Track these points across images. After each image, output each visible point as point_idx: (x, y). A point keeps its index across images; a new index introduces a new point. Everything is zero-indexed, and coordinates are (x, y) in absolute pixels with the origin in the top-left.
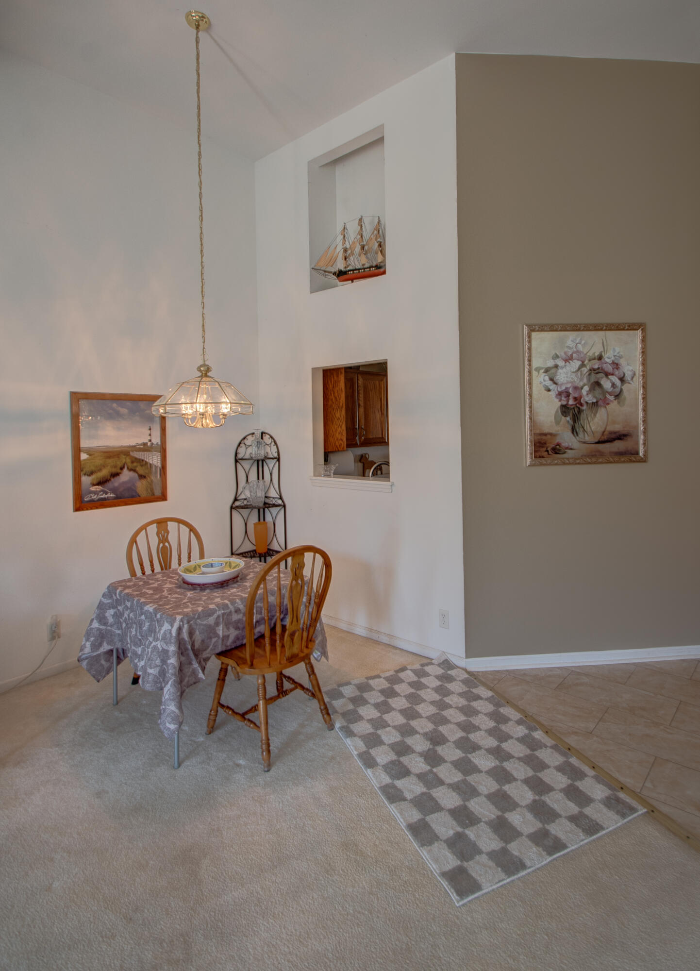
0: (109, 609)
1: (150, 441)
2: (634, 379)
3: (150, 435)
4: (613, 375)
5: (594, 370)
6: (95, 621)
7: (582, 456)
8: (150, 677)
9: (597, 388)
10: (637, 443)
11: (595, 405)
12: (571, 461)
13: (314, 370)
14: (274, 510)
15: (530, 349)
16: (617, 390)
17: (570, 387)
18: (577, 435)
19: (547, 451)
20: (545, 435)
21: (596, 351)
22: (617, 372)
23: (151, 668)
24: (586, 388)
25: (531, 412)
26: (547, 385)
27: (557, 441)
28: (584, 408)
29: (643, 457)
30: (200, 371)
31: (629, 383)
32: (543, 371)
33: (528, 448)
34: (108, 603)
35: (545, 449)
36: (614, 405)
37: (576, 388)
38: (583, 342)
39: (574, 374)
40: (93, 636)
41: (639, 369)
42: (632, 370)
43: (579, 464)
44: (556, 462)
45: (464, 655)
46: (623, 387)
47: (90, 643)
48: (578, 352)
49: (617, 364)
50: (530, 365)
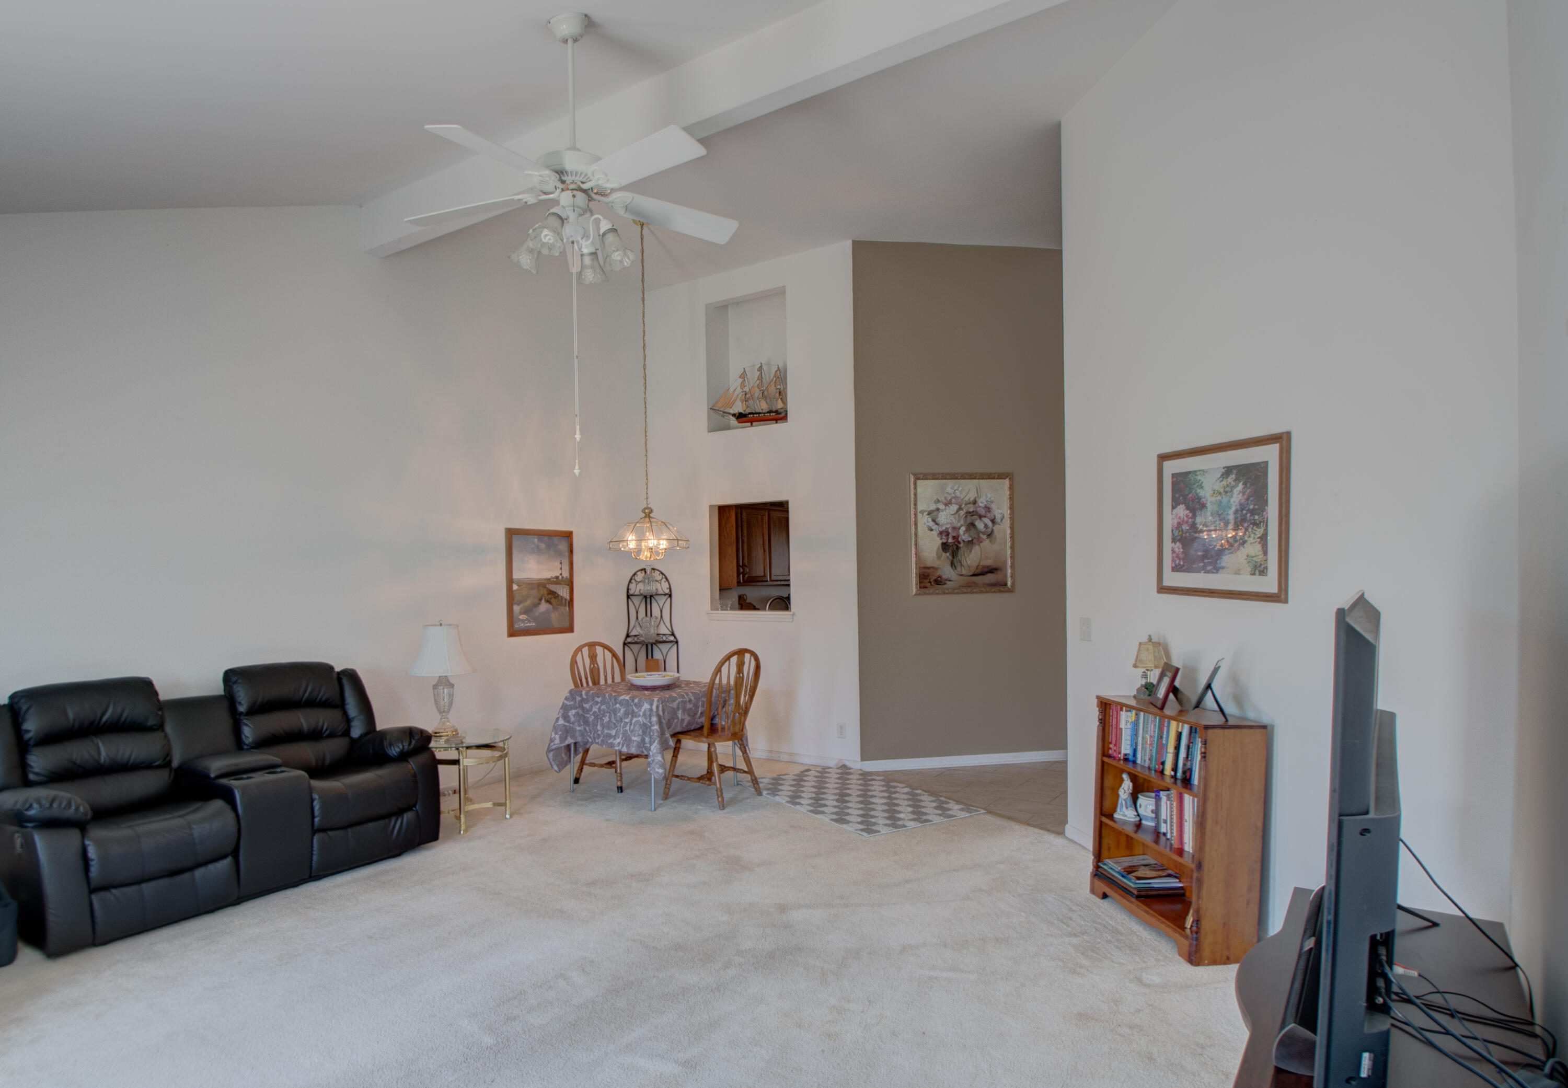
0: (571, 710)
1: (561, 574)
2: (1003, 520)
3: (561, 569)
4: (985, 517)
5: (970, 513)
6: (561, 719)
7: (960, 587)
8: (635, 743)
9: (972, 528)
10: (1006, 576)
11: (970, 543)
12: (950, 591)
13: (711, 507)
14: (664, 647)
15: (915, 494)
16: (989, 531)
17: (949, 528)
18: (956, 568)
19: (930, 582)
20: (929, 568)
21: (972, 496)
22: (988, 515)
23: (635, 736)
24: (963, 529)
25: (916, 548)
26: (930, 525)
27: (938, 574)
28: (961, 545)
29: (1010, 587)
30: (645, 513)
31: (999, 524)
32: (926, 513)
33: (914, 579)
34: (570, 705)
35: (928, 581)
36: (986, 543)
37: (954, 528)
38: (960, 489)
39: (952, 516)
40: (560, 731)
41: (1007, 512)
42: (1001, 513)
43: (957, 593)
44: (937, 591)
45: (859, 759)
46: (994, 528)
47: (559, 736)
48: (956, 497)
49: (989, 508)
50: (915, 508)
